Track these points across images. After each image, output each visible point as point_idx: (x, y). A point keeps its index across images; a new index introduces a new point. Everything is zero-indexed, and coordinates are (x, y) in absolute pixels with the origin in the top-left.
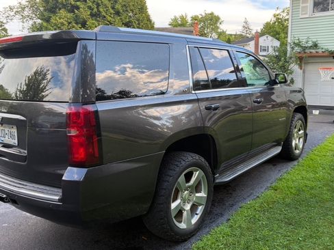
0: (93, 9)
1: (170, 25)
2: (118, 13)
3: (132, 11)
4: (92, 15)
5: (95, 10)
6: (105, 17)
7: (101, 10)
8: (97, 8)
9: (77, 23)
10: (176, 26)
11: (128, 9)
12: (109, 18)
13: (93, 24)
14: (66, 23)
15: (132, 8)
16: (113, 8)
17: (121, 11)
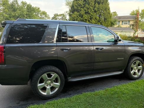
0: (86, 11)
1: (130, 14)
2: (95, 11)
3: (102, 10)
4: (86, 13)
5: (87, 11)
6: (90, 13)
7: (89, 10)
8: (88, 10)
9: (80, 16)
10: (133, 15)
11: (100, 9)
12: (92, 14)
13: (85, 16)
14: (76, 17)
15: (101, 9)
16: (94, 9)
17: (97, 10)
